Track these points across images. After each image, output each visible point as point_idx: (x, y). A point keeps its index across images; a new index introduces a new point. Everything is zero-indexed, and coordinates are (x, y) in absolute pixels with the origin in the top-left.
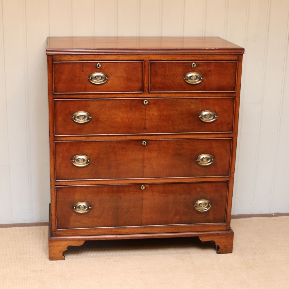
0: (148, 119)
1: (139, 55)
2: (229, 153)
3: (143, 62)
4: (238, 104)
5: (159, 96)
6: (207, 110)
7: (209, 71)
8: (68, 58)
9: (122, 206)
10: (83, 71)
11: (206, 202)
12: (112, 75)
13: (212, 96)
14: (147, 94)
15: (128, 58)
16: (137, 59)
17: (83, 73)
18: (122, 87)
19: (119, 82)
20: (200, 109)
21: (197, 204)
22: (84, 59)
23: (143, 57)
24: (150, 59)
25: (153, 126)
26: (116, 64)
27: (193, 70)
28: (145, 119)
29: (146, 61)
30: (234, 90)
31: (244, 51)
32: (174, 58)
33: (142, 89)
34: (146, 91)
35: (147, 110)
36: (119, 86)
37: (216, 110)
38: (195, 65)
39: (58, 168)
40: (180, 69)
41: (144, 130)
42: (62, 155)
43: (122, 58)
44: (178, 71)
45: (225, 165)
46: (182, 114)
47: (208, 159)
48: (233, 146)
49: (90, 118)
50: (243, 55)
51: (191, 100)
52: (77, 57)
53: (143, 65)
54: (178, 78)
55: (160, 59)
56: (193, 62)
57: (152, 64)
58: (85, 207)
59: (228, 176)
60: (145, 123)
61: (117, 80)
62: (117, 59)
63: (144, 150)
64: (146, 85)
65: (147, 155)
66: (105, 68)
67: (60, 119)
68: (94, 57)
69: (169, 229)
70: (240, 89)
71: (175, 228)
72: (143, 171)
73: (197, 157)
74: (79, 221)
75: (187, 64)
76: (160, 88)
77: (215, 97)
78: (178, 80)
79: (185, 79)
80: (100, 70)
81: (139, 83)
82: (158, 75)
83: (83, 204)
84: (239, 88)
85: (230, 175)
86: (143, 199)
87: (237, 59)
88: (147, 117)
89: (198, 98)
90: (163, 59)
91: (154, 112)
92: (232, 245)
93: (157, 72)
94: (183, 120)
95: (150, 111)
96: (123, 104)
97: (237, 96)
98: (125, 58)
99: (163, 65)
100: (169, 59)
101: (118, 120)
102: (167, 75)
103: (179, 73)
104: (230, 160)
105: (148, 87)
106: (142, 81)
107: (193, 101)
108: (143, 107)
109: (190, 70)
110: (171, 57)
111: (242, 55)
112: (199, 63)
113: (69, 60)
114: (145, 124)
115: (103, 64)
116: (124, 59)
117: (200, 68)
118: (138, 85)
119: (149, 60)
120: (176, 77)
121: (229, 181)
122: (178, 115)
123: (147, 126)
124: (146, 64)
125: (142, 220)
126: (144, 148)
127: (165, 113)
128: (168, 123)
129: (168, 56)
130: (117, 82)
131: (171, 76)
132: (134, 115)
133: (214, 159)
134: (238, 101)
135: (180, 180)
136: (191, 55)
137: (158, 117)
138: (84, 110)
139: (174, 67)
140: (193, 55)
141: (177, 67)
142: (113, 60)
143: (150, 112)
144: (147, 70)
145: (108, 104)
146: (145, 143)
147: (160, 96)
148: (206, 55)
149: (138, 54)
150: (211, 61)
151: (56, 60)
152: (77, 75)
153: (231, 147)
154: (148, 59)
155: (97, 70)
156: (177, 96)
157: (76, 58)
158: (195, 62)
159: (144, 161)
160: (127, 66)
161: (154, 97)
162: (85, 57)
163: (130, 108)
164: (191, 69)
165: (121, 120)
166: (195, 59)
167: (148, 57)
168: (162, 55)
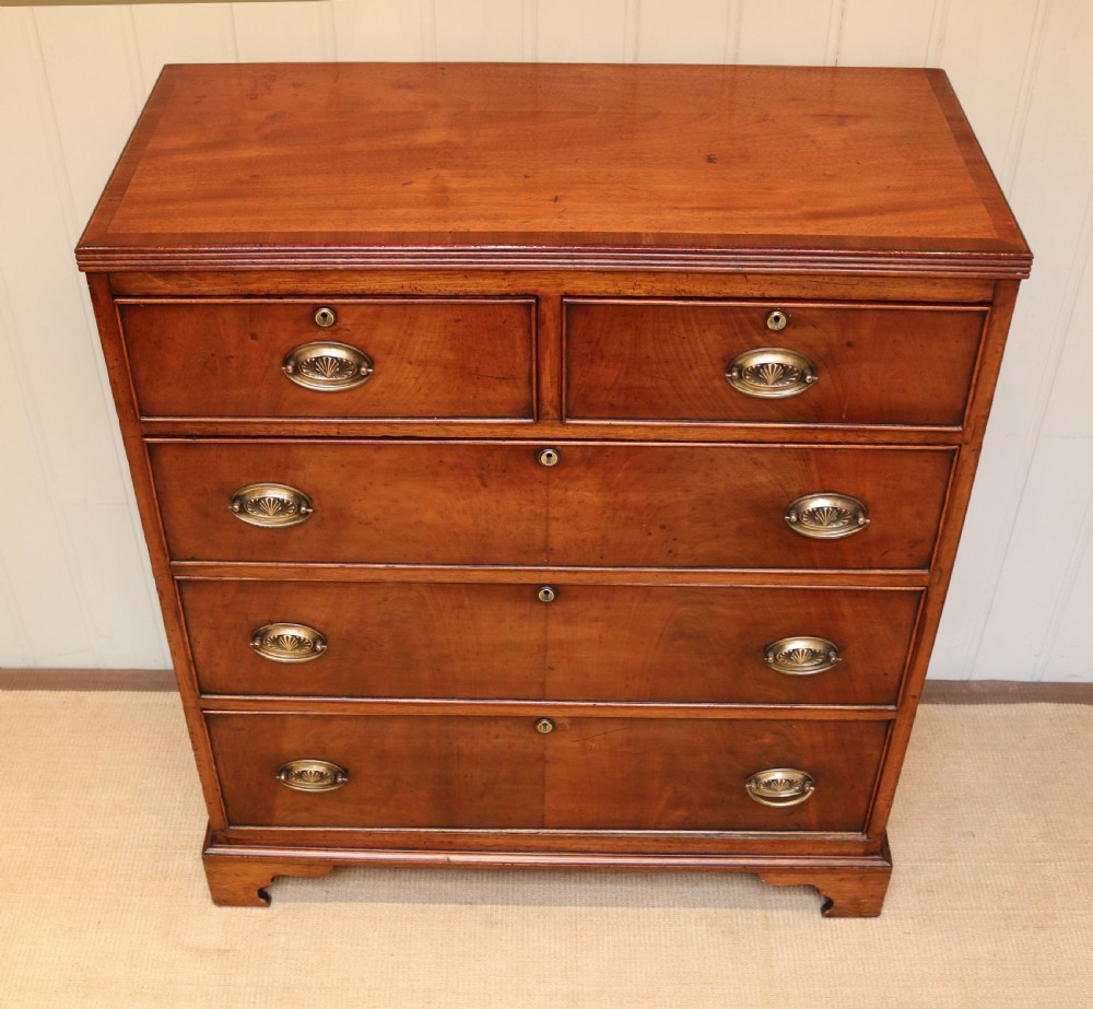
0: (557, 519)
1: (512, 276)
2: (908, 637)
3: (533, 304)
4: (967, 471)
5: (607, 436)
6: (823, 491)
7: (849, 345)
8: (184, 283)
9: (466, 776)
10: (254, 337)
11: (797, 776)
12: (389, 354)
13: (852, 440)
14: (552, 425)
15: (461, 286)
16: (504, 290)
17: (255, 342)
18: (437, 401)
19: (421, 380)
20: (795, 489)
21: (757, 781)
22: (253, 287)
23: (531, 285)
24: (567, 288)
25: (584, 541)
26: (405, 310)
27: (772, 341)
28: (547, 518)
29: (547, 298)
30: (961, 423)
31: (1029, 266)
32: (681, 287)
33: (534, 411)
34: (548, 414)
35: (556, 487)
36: (427, 395)
37: (863, 494)
38: (783, 322)
39: (200, 659)
40: (710, 336)
41: (544, 555)
42: (211, 621)
43: (430, 285)
44: (698, 341)
45: (886, 674)
46: (709, 502)
47: (813, 654)
48: (924, 614)
49: (307, 513)
50: (1023, 281)
51: (756, 455)
52: (221, 281)
53: (533, 315)
54: (696, 372)
55: (612, 290)
56: (774, 309)
57: (573, 310)
58: (321, 776)
59: (892, 708)
60: (547, 530)
61: (416, 375)
62: (407, 290)
63: (546, 617)
64: (549, 393)
65: (559, 631)
66: (353, 325)
67: (181, 506)
68: (301, 281)
69: (646, 844)
70: (987, 417)
71: (671, 842)
72: (545, 681)
73: (769, 646)
74: (307, 810)
75: (742, 316)
76: (612, 406)
77: (867, 447)
78: (696, 377)
79: (731, 378)
80: (334, 333)
81: (517, 387)
82: (602, 357)
83: (315, 767)
84: (984, 413)
85: (903, 703)
86: (546, 762)
87: (990, 299)
88: (556, 512)
89: (786, 446)
90: (629, 292)
91: (585, 494)
92: (882, 898)
93: (597, 344)
94: (715, 525)
95: (566, 489)
96: (448, 459)
97: (967, 444)
98: (447, 285)
99: (630, 316)
100: (659, 294)
101: (430, 516)
102: (649, 357)
103: (706, 349)
104: (908, 661)
105: (556, 400)
106: (534, 381)
107: (762, 458)
108: (539, 474)
109: (758, 339)
110: (668, 285)
111: (1018, 281)
112: (800, 312)
113: (187, 291)
114: (547, 533)
115: (344, 309)
116: (442, 289)
117: (807, 334)
118: (512, 394)
119: (563, 297)
120: (691, 367)
121: (895, 720)
122: (694, 508)
123: (557, 541)
124: (549, 312)
125: (543, 817)
126: (547, 609)
127: (635, 497)
128: (650, 534)
129: (653, 279)
130: (413, 381)
131: (667, 362)
132: (498, 502)
133: (837, 655)
134: (971, 462)
135: (695, 712)
136: (764, 277)
137: (604, 512)
138: (280, 481)
139: (682, 328)
140: (775, 278)
141: (695, 328)
142: (393, 292)
143: (570, 493)
144: (553, 335)
145: (382, 459)
146: (551, 592)
147: (613, 437)
148: (836, 280)
149: (507, 271)
150: (863, 306)
151: (128, 291)
152: (232, 354)
153: (919, 617)
154: (554, 290)
155: (321, 334)
156: (691, 438)
157: (216, 284)
158: (783, 310)
159: (546, 650)
160: (457, 321)
161: (585, 437)
162: (258, 280)
163: (480, 476)
164: (763, 335)
165: (442, 517)
166: (784, 294)
167: (559, 281)
168: (625, 276)
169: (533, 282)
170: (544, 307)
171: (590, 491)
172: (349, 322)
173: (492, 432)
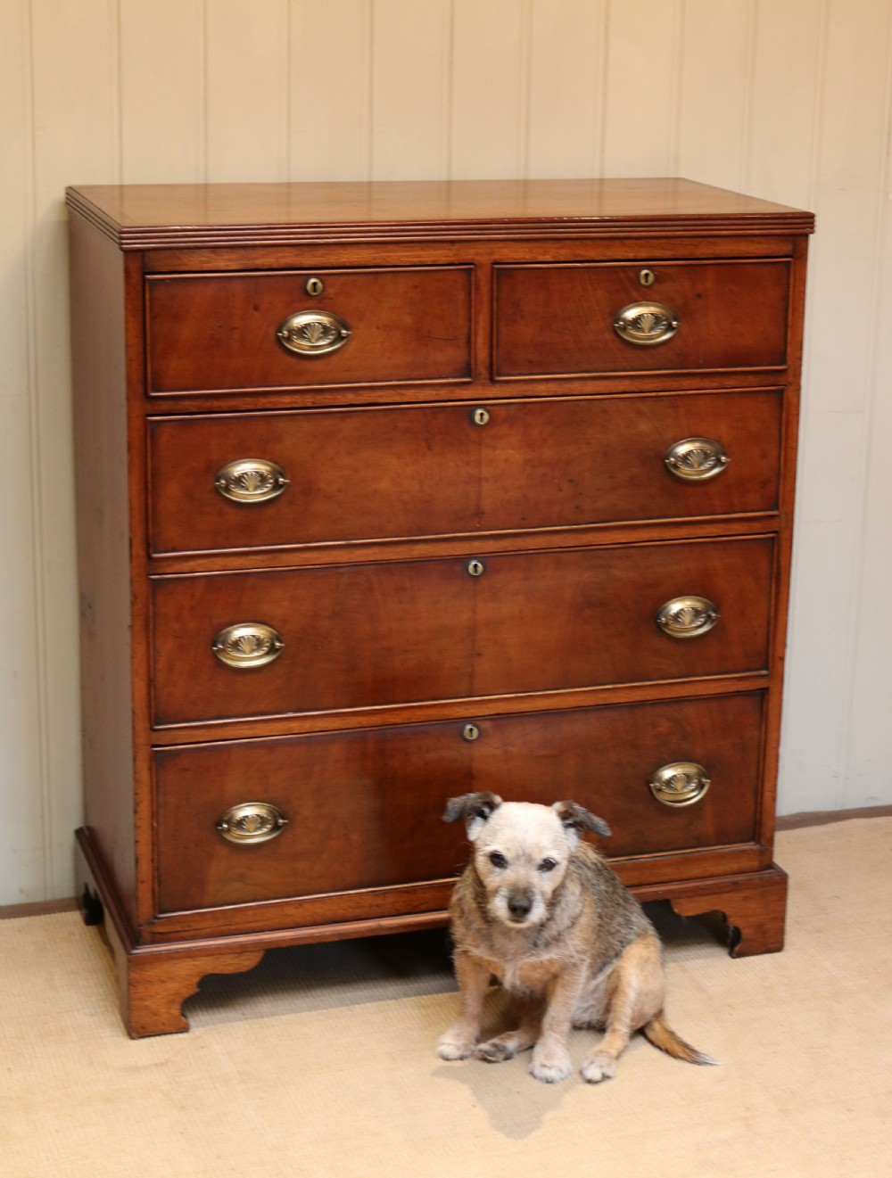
0: (487, 480)
1: (457, 246)
2: (769, 588)
3: (468, 270)
4: (793, 411)
5: (526, 394)
6: (692, 437)
7: (699, 296)
8: (203, 259)
10: (256, 308)
11: (691, 769)
12: (362, 320)
13: (707, 386)
14: (483, 385)
15: (418, 257)
16: (450, 259)
17: (256, 313)
18: (396, 364)
19: (385, 345)
20: (670, 437)
21: (659, 780)
22: (259, 262)
23: (470, 253)
24: (496, 257)
25: (509, 501)
27: (644, 296)
28: (479, 479)
29: (482, 265)
30: (783, 361)
31: (813, 223)
32: (577, 252)
33: (467, 368)
34: (481, 374)
35: (487, 446)
36: (389, 359)
37: (721, 438)
38: (650, 278)
40: (600, 294)
41: (477, 519)
42: (176, 628)
43: (395, 255)
44: (592, 298)
45: (755, 634)
46: (605, 454)
47: (696, 613)
48: (778, 563)
49: (284, 484)
50: (811, 236)
51: (639, 404)
52: (235, 256)
53: (472, 279)
54: (591, 326)
55: (528, 257)
56: (644, 268)
57: (502, 274)
58: (262, 822)
59: (764, 672)
60: (479, 492)
61: (382, 340)
62: (378, 262)
63: (475, 594)
64: (482, 353)
65: (486, 610)
66: (336, 294)
67: (171, 490)
68: (298, 255)
70: (800, 358)
72: (473, 671)
73: (659, 608)
74: (241, 877)
75: (621, 275)
76: (530, 362)
77: (719, 391)
78: (591, 331)
79: (619, 328)
80: (320, 302)
81: (459, 348)
82: (522, 317)
83: (256, 811)
84: (798, 355)
85: (772, 667)
86: (473, 778)
87: (791, 253)
88: (487, 472)
89: (660, 394)
90: (541, 258)
91: (510, 452)
92: (783, 919)
93: (518, 305)
94: (611, 477)
95: (495, 449)
96: (401, 425)
97: (789, 384)
99: (541, 278)
100: (562, 258)
101: (385, 485)
102: (556, 315)
103: (598, 305)
104: (772, 616)
105: (487, 360)
106: (470, 341)
107: (642, 408)
108: (474, 434)
109: (635, 294)
110: (568, 251)
111: (807, 237)
112: (663, 270)
113: (205, 267)
114: (479, 497)
115: (330, 279)
117: (669, 288)
118: (455, 354)
119: (493, 264)
120: (587, 322)
121: (767, 689)
122: (594, 461)
123: (487, 504)
124: (483, 277)
126: (476, 584)
127: (548, 453)
128: (561, 490)
129: (558, 246)
130: (379, 346)
131: (570, 319)
132: (440, 465)
133: (716, 612)
134: (795, 400)
136: (636, 241)
137: (525, 469)
138: (261, 455)
139: (579, 287)
140: (643, 242)
141: (589, 286)
142: (366, 263)
143: (498, 452)
144: (486, 298)
145: (348, 427)
146: (480, 565)
147: (530, 394)
148: (685, 242)
149: (453, 242)
150: (705, 262)
151: (156, 270)
152: (236, 325)
153: (775, 566)
154: (487, 258)
155: (311, 303)
156: (588, 391)
157: (230, 260)
158: (650, 267)
159: (474, 633)
160: (416, 287)
161: (509, 395)
162: (264, 256)
163: (426, 440)
164: (638, 290)
165: (394, 485)
166: (650, 254)
167: (490, 249)
168: (537, 243)
169: (472, 251)
170: (480, 272)
171: (513, 449)
172: (333, 291)
173: (437, 395)
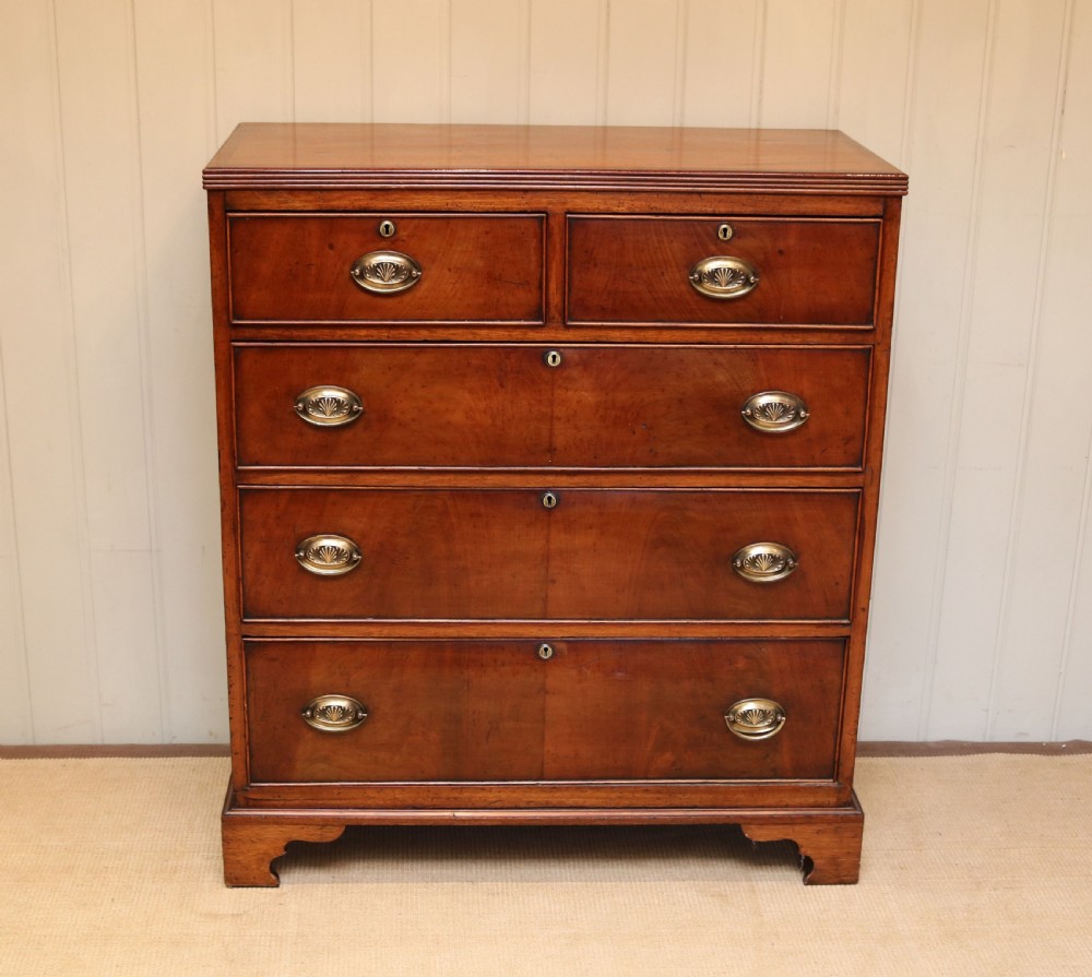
0: (560, 419)
1: (529, 195)
2: (851, 543)
3: (543, 219)
4: (882, 371)
5: (599, 338)
6: (770, 390)
7: (781, 252)
8: (282, 199)
9: (474, 713)
10: (331, 247)
11: (768, 706)
12: (434, 261)
13: (789, 340)
14: (557, 329)
16: (523, 207)
17: (331, 252)
18: (468, 305)
19: (457, 286)
20: (748, 388)
21: (735, 713)
22: (335, 204)
23: (542, 202)
24: (569, 206)
25: (581, 440)
26: (448, 223)
27: (722, 251)
28: (552, 418)
29: (555, 215)
30: (869, 321)
31: (906, 184)
32: (653, 205)
33: (539, 312)
34: (554, 317)
35: (559, 387)
36: (461, 299)
37: (802, 392)
38: (730, 233)
39: (249, 577)
40: (676, 245)
41: (547, 455)
42: (263, 534)
43: (469, 202)
44: (668, 249)
45: (837, 584)
46: (681, 401)
47: (774, 560)
48: (862, 518)
49: (358, 411)
50: (904, 198)
51: (714, 354)
52: (310, 198)
53: (544, 227)
54: (667, 277)
55: (602, 207)
56: (722, 222)
57: (576, 224)
58: (343, 713)
59: (846, 621)
60: (551, 430)
61: (454, 281)
62: (451, 207)
63: (549, 525)
64: (555, 299)
65: (559, 540)
66: (408, 236)
67: (254, 410)
68: (371, 199)
69: (636, 795)
70: (891, 319)
71: (660, 793)
72: (547, 596)
73: (737, 551)
74: (326, 760)
75: (699, 229)
76: (603, 309)
77: (801, 347)
78: (667, 282)
79: (694, 280)
80: (393, 243)
81: (530, 291)
82: (596, 265)
83: (338, 703)
84: (889, 315)
85: (854, 617)
86: (547, 693)
87: (882, 213)
88: (559, 411)
89: (737, 345)
90: (615, 209)
91: (583, 394)
92: (857, 855)
93: (592, 253)
94: (686, 424)
95: (567, 390)
96: (474, 361)
97: (879, 344)
98: (481, 203)
99: (617, 229)
100: (637, 211)
101: (458, 417)
102: (630, 264)
103: (674, 257)
104: (854, 567)
105: (560, 306)
106: (542, 286)
107: (721, 358)
108: (546, 374)
109: (713, 248)
110: (644, 204)
111: (899, 198)
112: (743, 225)
113: (284, 207)
114: (551, 433)
115: (403, 222)
116: (478, 206)
117: (748, 243)
118: (526, 297)
119: (566, 213)
120: (663, 273)
121: (849, 637)
122: (669, 407)
123: (559, 442)
124: (555, 224)
125: (542, 769)
126: (550, 515)
127: (622, 396)
128: (634, 433)
129: (633, 198)
130: (451, 286)
131: (644, 269)
132: (512, 402)
133: (795, 561)
134: (884, 360)
135: (677, 629)
136: (714, 196)
137: (597, 411)
138: (339, 383)
139: (655, 239)
140: (722, 197)
141: (665, 239)
142: (439, 208)
143: (570, 393)
144: (558, 246)
145: (422, 361)
146: (553, 497)
147: (604, 339)
148: (767, 198)
149: (526, 191)
151: (238, 208)
152: (312, 262)
153: (859, 520)
154: (560, 207)
155: (383, 244)
156: (664, 340)
157: (306, 201)
158: (729, 223)
159: (548, 560)
160: (487, 233)
161: (583, 339)
162: (339, 198)
163: (499, 377)
164: (716, 245)
165: (467, 418)
166: (729, 210)
167: (563, 200)
168: (612, 196)
169: (544, 200)
170: (553, 222)
171: (586, 391)
172: (405, 233)
